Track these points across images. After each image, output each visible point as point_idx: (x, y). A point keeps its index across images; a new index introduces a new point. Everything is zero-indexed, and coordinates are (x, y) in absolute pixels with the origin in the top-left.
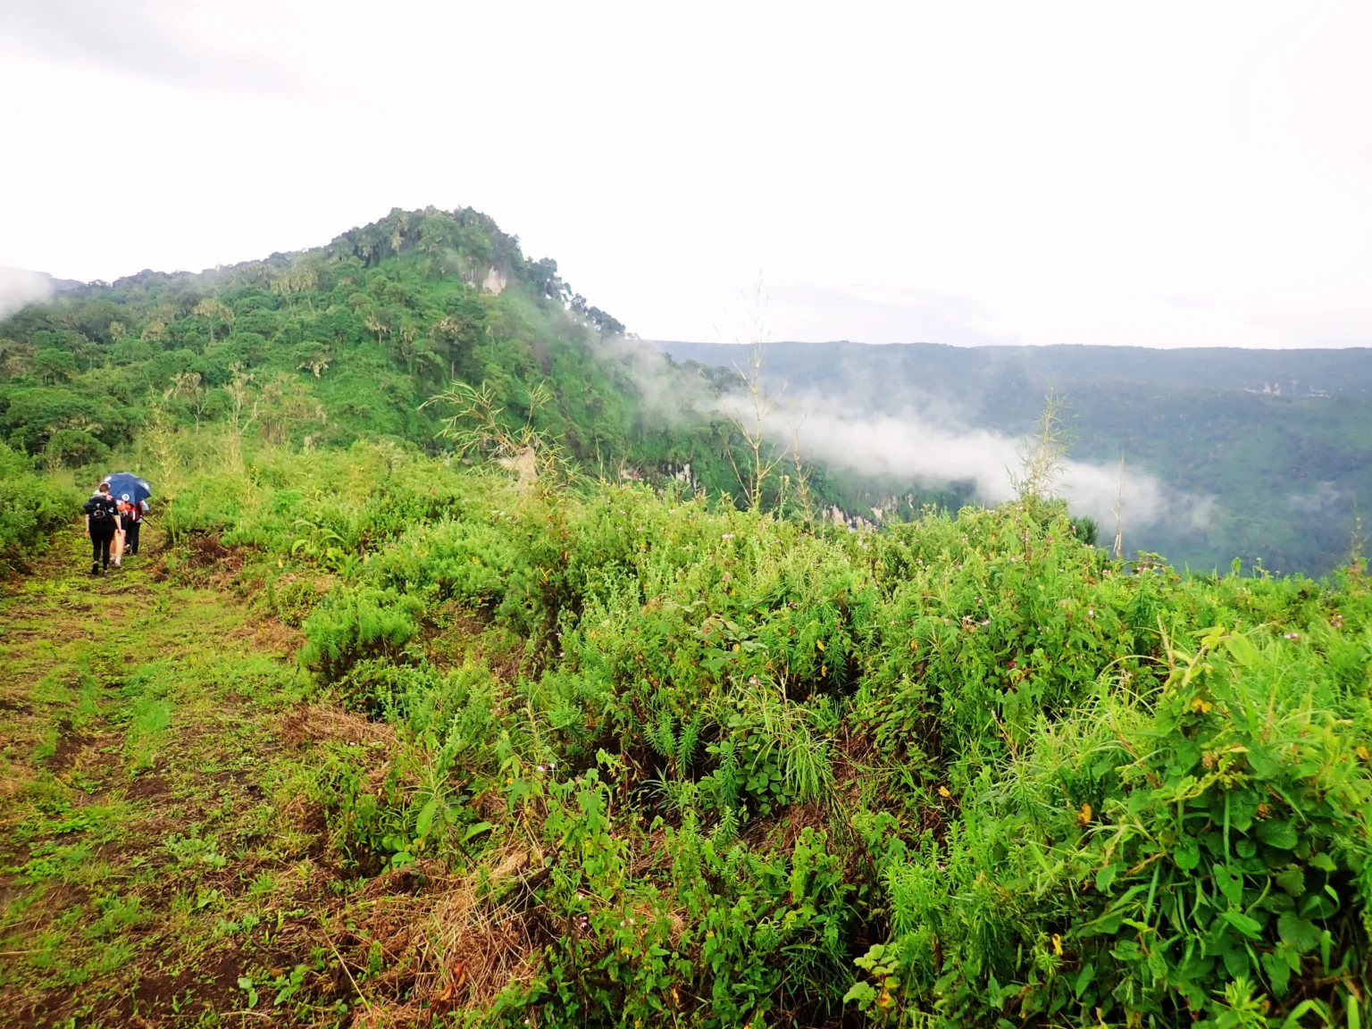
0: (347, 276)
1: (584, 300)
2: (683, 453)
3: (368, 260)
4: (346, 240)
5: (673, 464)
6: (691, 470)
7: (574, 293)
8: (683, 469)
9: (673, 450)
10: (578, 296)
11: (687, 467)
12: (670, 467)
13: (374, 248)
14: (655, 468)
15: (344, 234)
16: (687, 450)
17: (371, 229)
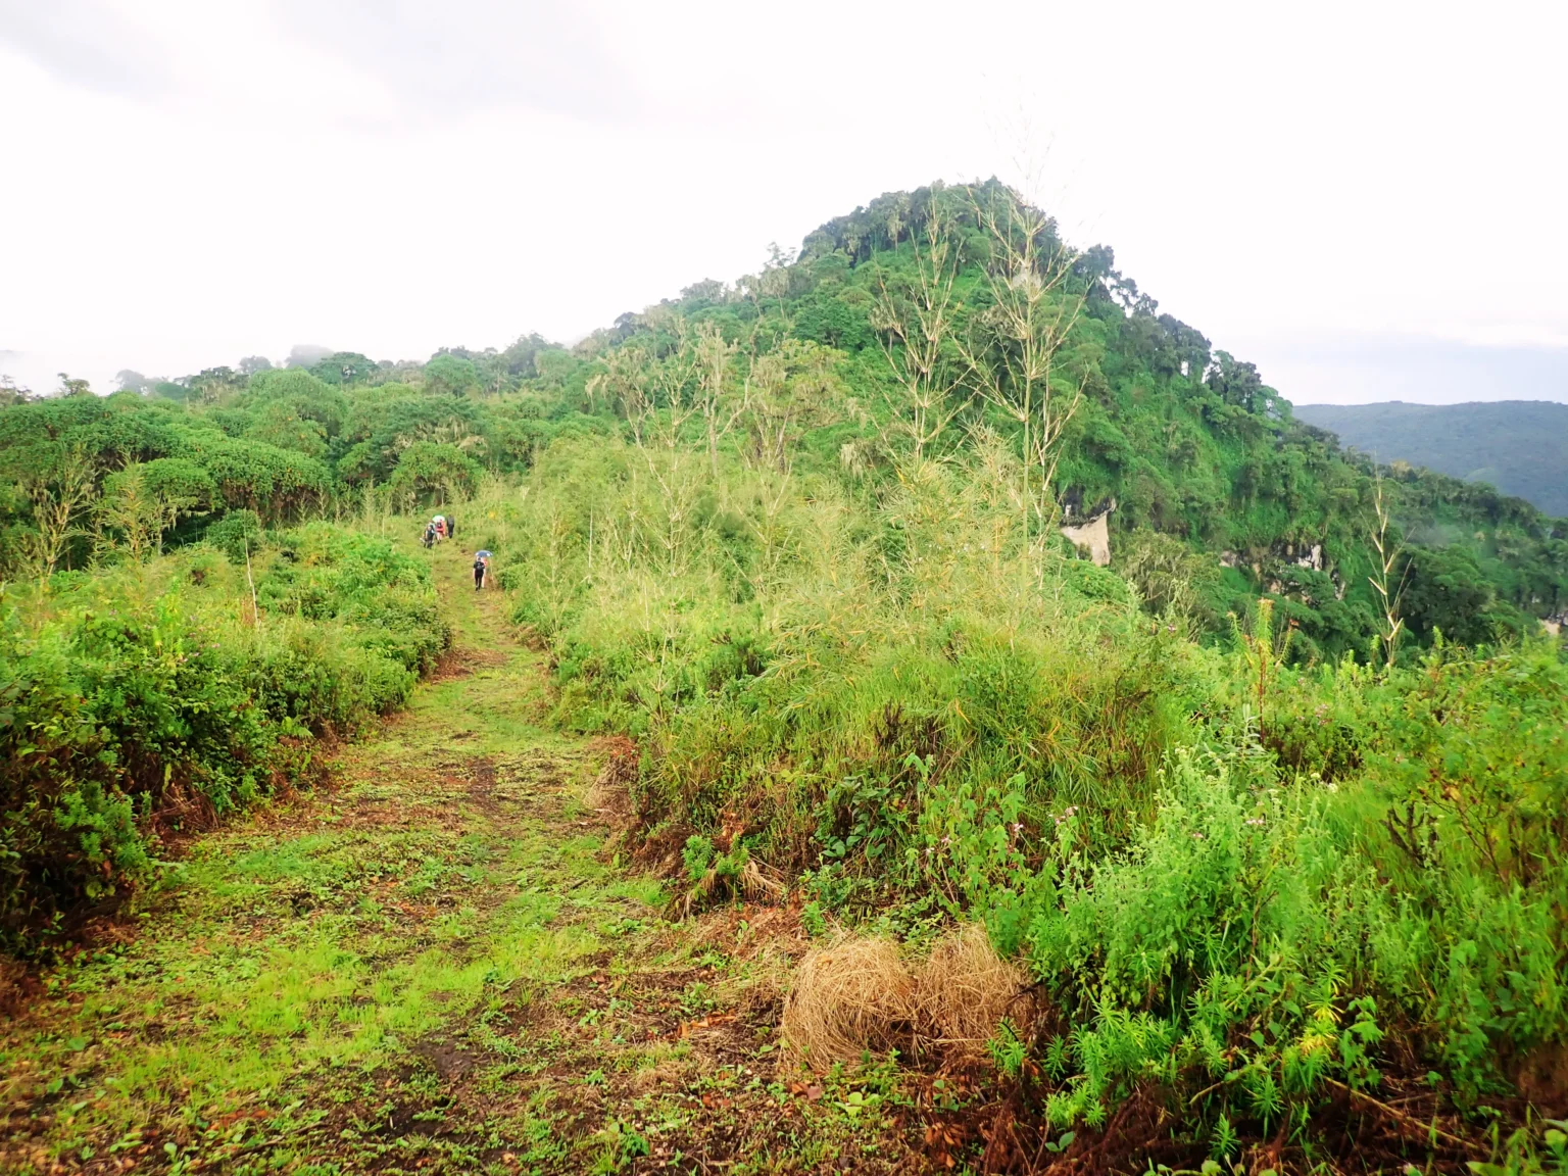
0: (832, 272)
1: (1155, 304)
2: (1311, 528)
3: (855, 256)
4: (824, 233)
5: (1295, 545)
6: (1323, 555)
7: (1140, 294)
8: (1309, 553)
9: (1295, 523)
10: (1145, 298)
11: (1316, 550)
12: (1290, 550)
13: (863, 239)
14: (1265, 551)
15: (823, 228)
16: (1319, 524)
17: (858, 216)
